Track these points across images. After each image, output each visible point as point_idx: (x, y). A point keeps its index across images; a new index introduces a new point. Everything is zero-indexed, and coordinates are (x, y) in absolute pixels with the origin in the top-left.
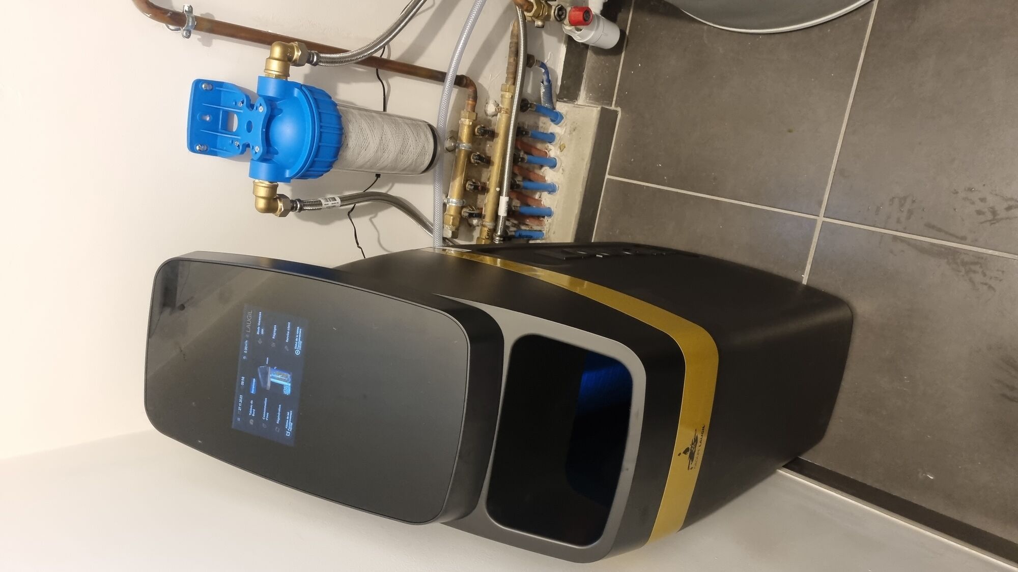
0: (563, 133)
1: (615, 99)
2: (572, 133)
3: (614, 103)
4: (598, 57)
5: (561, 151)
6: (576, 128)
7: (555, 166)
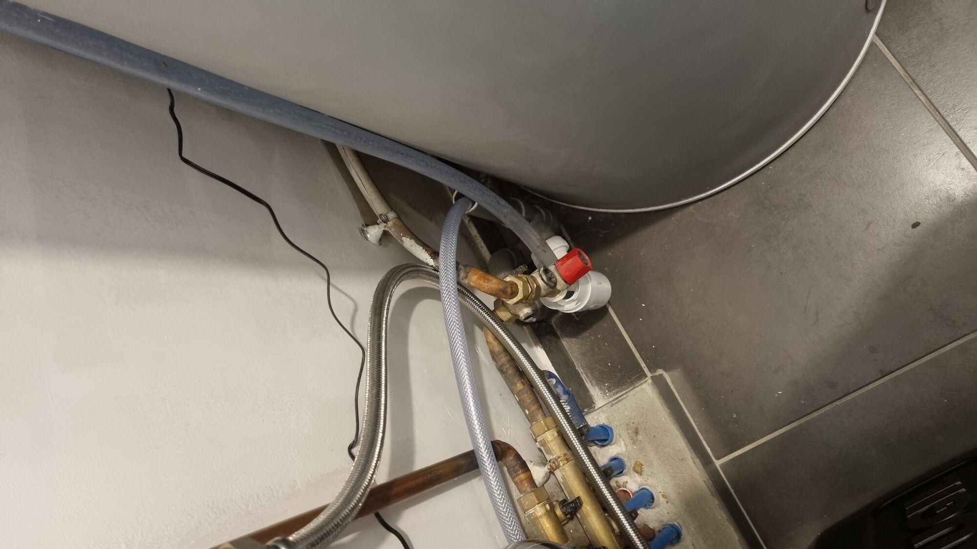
0: (624, 449)
1: (643, 365)
2: (637, 440)
3: (646, 370)
4: (580, 337)
5: (641, 474)
6: (637, 429)
7: (653, 498)
